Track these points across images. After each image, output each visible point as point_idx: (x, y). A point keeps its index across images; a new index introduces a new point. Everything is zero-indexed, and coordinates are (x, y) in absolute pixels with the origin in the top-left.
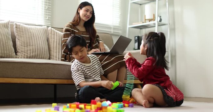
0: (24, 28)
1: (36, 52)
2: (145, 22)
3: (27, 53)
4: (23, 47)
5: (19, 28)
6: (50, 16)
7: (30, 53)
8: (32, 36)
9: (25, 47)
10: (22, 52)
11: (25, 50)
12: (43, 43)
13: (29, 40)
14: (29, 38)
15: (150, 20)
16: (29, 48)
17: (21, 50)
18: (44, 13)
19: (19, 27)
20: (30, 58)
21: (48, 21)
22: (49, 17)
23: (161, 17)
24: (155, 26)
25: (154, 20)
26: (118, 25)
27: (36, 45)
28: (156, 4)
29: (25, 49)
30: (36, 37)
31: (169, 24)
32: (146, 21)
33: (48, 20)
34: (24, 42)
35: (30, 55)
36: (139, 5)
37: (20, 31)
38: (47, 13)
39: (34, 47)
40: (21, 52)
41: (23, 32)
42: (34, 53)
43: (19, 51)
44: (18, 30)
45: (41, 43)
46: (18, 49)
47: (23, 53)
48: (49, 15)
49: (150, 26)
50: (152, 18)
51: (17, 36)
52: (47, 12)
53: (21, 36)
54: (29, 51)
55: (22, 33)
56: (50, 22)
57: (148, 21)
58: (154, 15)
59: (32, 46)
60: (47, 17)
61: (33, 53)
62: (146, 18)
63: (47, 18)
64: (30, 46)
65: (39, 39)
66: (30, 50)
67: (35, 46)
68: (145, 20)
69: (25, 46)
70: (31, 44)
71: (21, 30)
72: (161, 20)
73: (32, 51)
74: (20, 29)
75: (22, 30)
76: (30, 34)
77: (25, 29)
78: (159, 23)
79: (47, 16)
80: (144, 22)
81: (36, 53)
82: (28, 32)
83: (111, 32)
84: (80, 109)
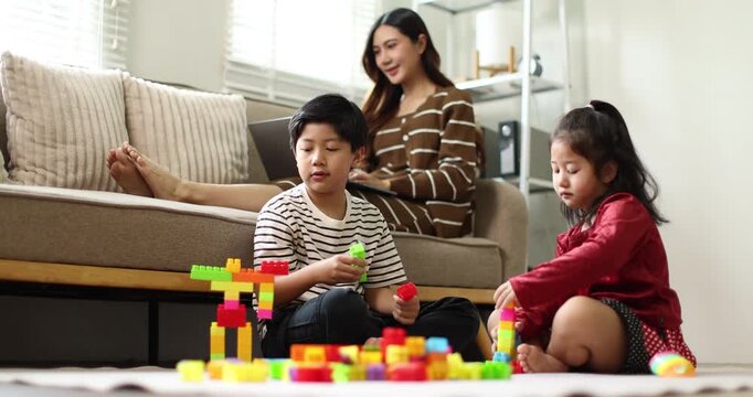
0: (41, 74)
1: (90, 167)
2: (478, 78)
3: (56, 174)
4: (38, 148)
5: (21, 70)
6: (124, 39)
7: (67, 172)
8: (74, 105)
9: (44, 145)
10: (35, 165)
11: (44, 160)
12: (113, 135)
13: (63, 119)
14: (61, 110)
15: (495, 71)
16: (60, 152)
17: (29, 157)
18: (101, 23)
19: (19, 66)
20: (74, 186)
21: (115, 56)
22: (120, 42)
23: (537, 58)
24: (520, 94)
25: (514, 71)
27: (89, 142)
29: (44, 154)
30: (88, 109)
31: (570, 86)
32: (482, 73)
33: (116, 51)
34: (44, 127)
35: (65, 178)
36: (448, 15)
37: (25, 84)
38: (112, 26)
39: (80, 148)
40: (28, 168)
41: (36, 87)
42: (80, 174)
43: (20, 161)
44: (18, 77)
45: (105, 134)
46: (19, 156)
47: (37, 170)
48: (120, 33)
49: (492, 95)
50: (506, 61)
51: (13, 103)
52: (114, 22)
53: (29, 104)
54: (61, 165)
55: (31, 91)
56: (123, 59)
57: (488, 73)
58: (513, 50)
59: (75, 143)
60: (112, 41)
61: (76, 172)
62: (483, 63)
63: (115, 46)
64: (65, 142)
65: (98, 119)
66: (66, 160)
67: (85, 145)
68: (479, 68)
69: (48, 142)
70: (70, 138)
71: (28, 81)
72: (539, 72)
73: (71, 163)
74: (24, 76)
75: (34, 77)
76: (64, 96)
77: (44, 76)
78: (532, 82)
79: (111, 36)
80: (475, 76)
81: (89, 173)
82: (58, 91)
84: (347, 361)
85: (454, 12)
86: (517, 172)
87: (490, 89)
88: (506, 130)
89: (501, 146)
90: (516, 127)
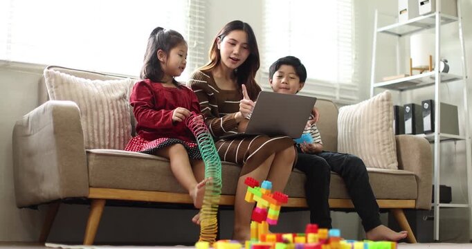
2: (412, 75)
15: (422, 70)
23: (446, 61)
24: (434, 84)
25: (432, 70)
26: (349, 82)
28: (434, 32)
31: (466, 77)
32: (414, 72)
36: (397, 37)
49: (421, 84)
50: (428, 64)
57: (419, 71)
58: (431, 57)
62: (413, 66)
68: (412, 69)
72: (446, 70)
78: (442, 76)
80: (409, 73)
83: (335, 97)
84: (286, 242)
85: (400, 35)
86: (433, 130)
87: (420, 81)
88: (426, 106)
89: (423, 115)
90: (432, 103)
